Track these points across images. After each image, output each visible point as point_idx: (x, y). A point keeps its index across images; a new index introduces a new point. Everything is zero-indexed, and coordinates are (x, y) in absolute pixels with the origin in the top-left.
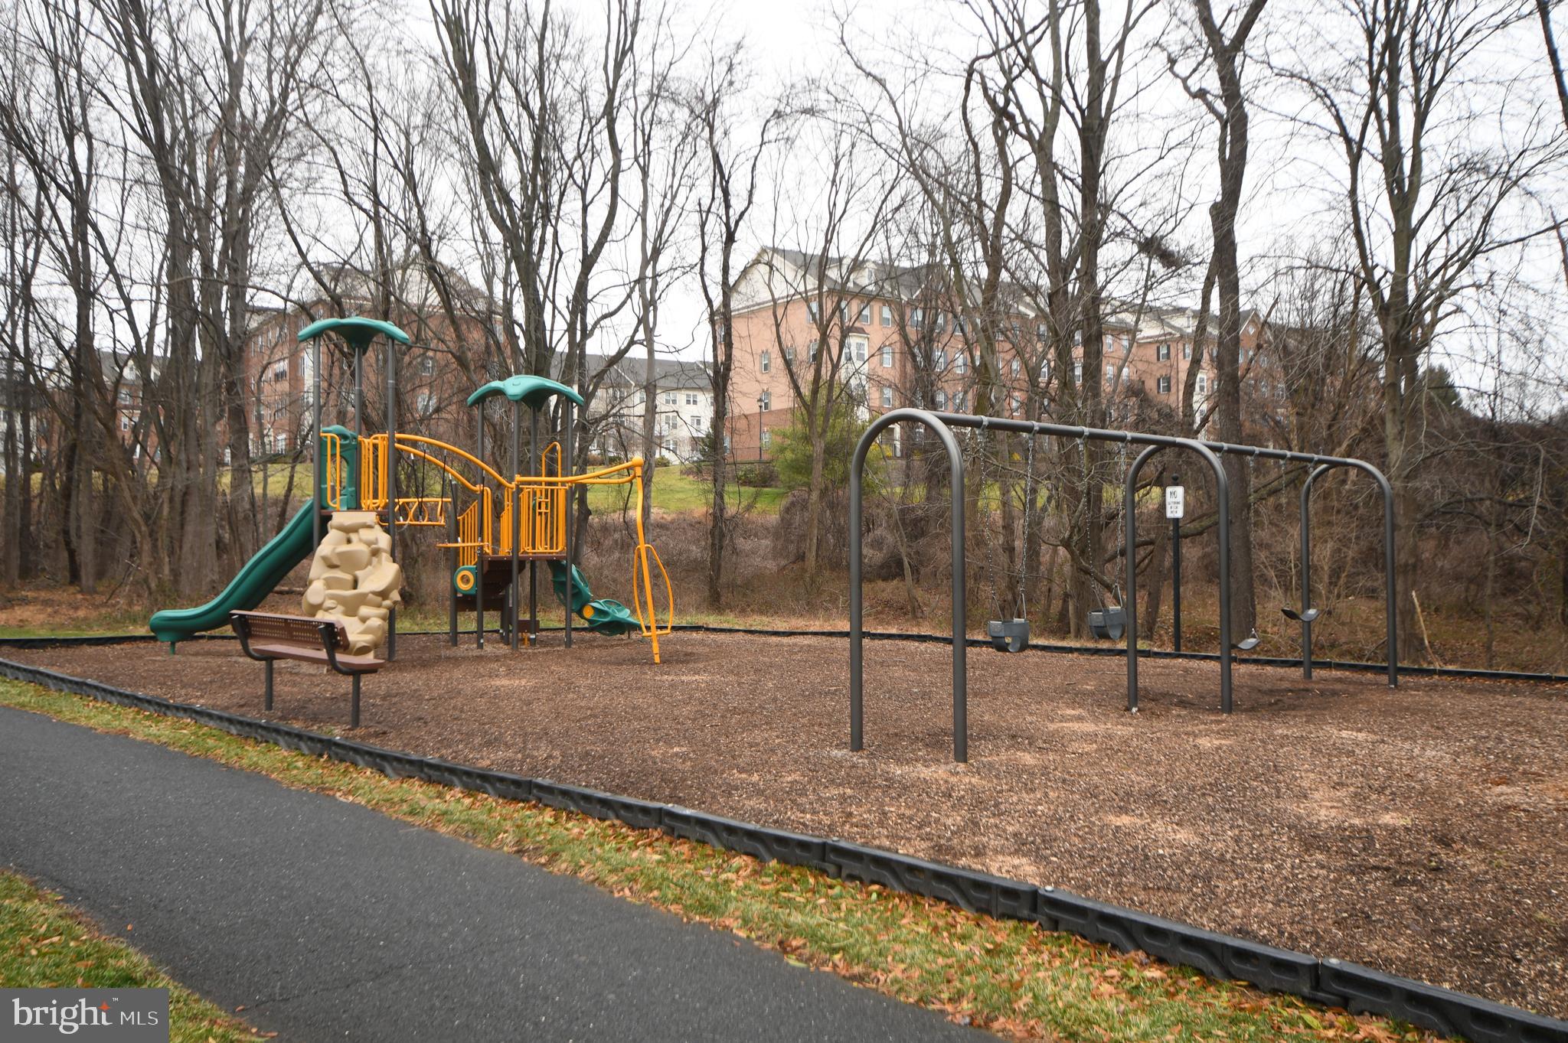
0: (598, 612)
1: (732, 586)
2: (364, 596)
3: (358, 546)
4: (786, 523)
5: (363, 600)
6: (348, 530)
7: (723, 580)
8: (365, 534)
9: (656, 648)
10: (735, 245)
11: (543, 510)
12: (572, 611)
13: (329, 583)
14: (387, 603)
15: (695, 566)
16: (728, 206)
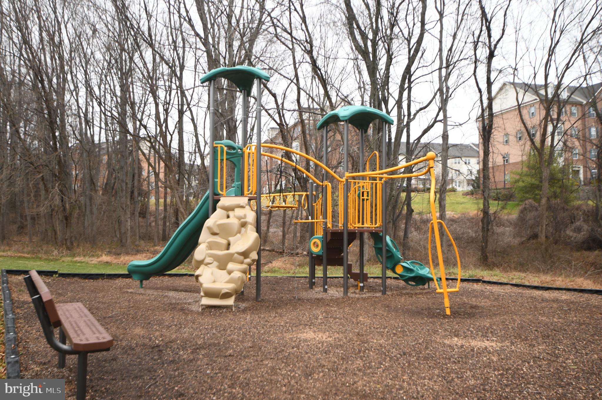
0: (406, 269)
1: (495, 252)
2: (232, 255)
3: (233, 221)
4: (522, 219)
5: (230, 258)
6: (228, 209)
7: (490, 247)
8: (239, 212)
9: (447, 303)
10: (494, 58)
11: (365, 197)
12: (387, 268)
13: (211, 246)
14: (248, 260)
15: (471, 241)
16: (490, 36)
